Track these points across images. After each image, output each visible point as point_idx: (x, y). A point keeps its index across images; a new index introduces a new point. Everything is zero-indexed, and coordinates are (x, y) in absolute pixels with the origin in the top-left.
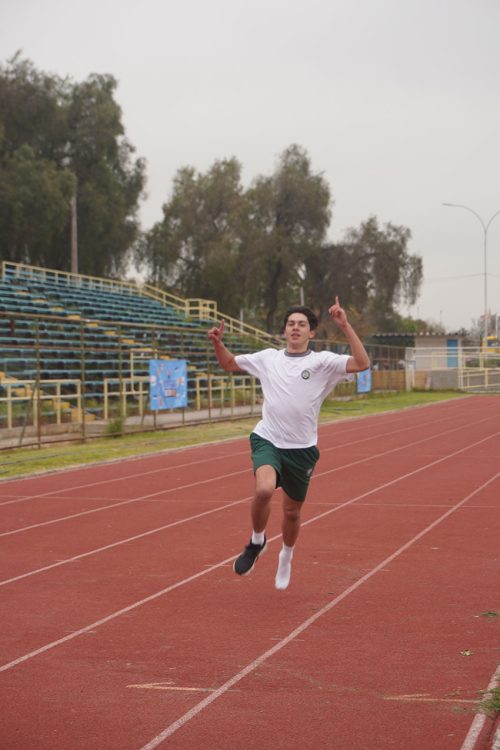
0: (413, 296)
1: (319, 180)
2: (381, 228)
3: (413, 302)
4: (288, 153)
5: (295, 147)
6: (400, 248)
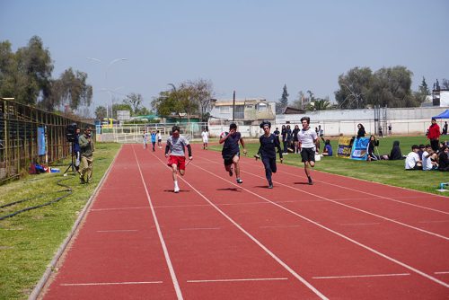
0: (89, 103)
1: (47, 51)
2: (75, 73)
3: (89, 105)
4: (32, 39)
5: (36, 38)
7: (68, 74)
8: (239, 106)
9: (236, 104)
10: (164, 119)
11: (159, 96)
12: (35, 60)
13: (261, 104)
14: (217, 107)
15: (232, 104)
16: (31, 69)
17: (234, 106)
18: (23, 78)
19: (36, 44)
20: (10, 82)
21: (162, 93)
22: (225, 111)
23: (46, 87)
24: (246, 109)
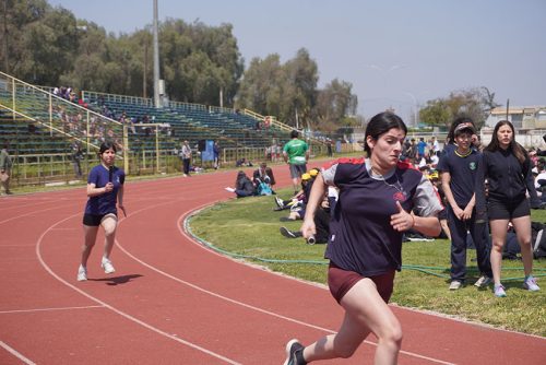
2: (340, 82)
4: (300, 51)
5: (303, 49)
6: (348, 91)
7: (335, 84)
10: (436, 129)
11: (426, 105)
12: (301, 72)
16: (297, 80)
18: (290, 89)
19: (304, 56)
20: (277, 92)
23: (312, 96)
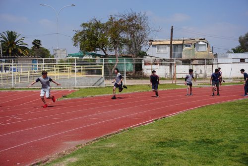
8: (177, 45)
9: (173, 43)
13: (201, 43)
14: (154, 46)
15: (169, 42)
17: (171, 45)
21: (84, 25)
22: (162, 50)
24: (185, 48)
